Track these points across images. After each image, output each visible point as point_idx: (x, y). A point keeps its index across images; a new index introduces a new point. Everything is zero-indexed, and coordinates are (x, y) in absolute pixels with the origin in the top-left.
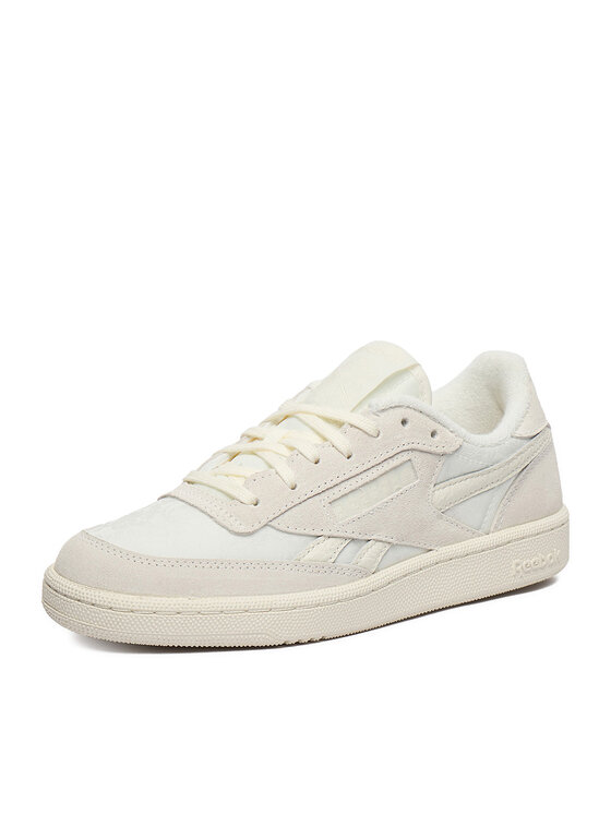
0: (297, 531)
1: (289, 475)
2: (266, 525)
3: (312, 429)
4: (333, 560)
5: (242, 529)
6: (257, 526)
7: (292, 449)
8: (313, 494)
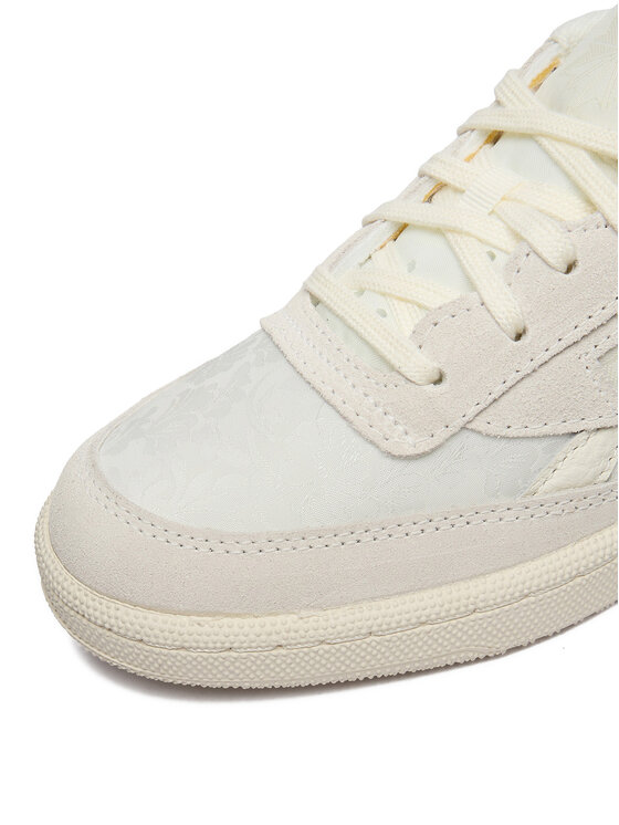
0: (529, 432)
1: (507, 306)
2: (463, 428)
3: (567, 176)
4: (606, 475)
5: (410, 445)
6: (442, 434)
7: (518, 238)
8: (563, 344)
